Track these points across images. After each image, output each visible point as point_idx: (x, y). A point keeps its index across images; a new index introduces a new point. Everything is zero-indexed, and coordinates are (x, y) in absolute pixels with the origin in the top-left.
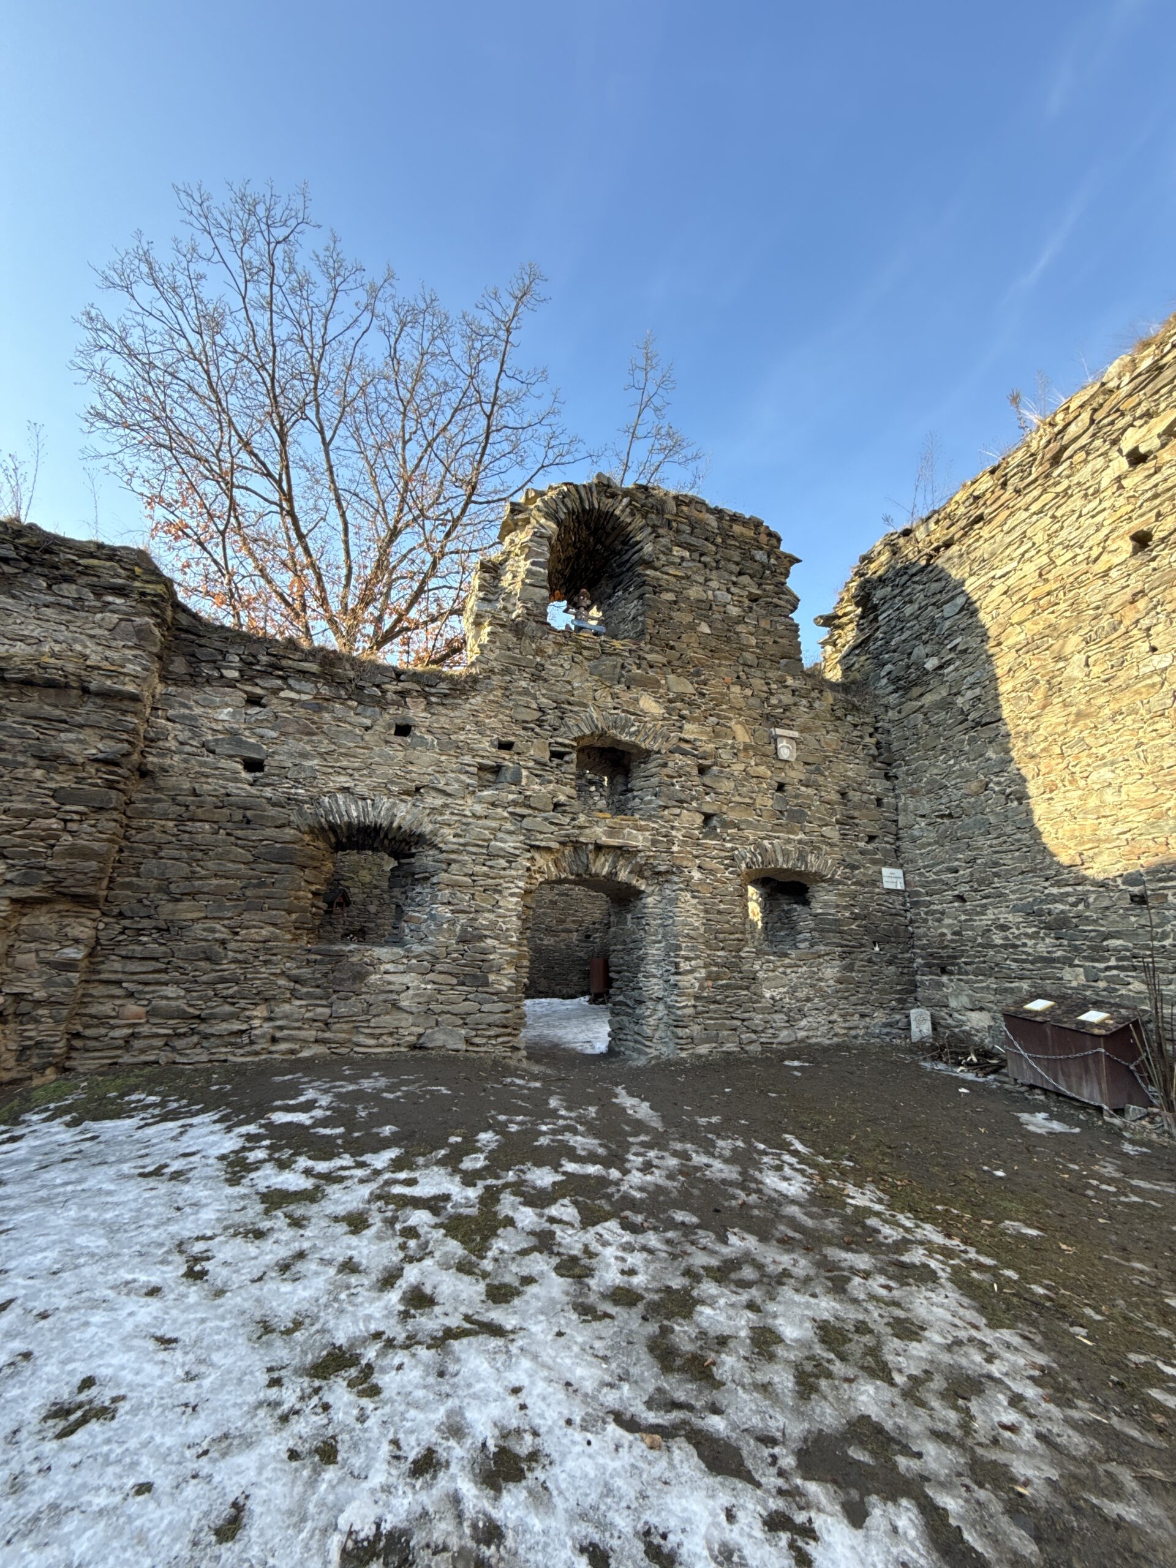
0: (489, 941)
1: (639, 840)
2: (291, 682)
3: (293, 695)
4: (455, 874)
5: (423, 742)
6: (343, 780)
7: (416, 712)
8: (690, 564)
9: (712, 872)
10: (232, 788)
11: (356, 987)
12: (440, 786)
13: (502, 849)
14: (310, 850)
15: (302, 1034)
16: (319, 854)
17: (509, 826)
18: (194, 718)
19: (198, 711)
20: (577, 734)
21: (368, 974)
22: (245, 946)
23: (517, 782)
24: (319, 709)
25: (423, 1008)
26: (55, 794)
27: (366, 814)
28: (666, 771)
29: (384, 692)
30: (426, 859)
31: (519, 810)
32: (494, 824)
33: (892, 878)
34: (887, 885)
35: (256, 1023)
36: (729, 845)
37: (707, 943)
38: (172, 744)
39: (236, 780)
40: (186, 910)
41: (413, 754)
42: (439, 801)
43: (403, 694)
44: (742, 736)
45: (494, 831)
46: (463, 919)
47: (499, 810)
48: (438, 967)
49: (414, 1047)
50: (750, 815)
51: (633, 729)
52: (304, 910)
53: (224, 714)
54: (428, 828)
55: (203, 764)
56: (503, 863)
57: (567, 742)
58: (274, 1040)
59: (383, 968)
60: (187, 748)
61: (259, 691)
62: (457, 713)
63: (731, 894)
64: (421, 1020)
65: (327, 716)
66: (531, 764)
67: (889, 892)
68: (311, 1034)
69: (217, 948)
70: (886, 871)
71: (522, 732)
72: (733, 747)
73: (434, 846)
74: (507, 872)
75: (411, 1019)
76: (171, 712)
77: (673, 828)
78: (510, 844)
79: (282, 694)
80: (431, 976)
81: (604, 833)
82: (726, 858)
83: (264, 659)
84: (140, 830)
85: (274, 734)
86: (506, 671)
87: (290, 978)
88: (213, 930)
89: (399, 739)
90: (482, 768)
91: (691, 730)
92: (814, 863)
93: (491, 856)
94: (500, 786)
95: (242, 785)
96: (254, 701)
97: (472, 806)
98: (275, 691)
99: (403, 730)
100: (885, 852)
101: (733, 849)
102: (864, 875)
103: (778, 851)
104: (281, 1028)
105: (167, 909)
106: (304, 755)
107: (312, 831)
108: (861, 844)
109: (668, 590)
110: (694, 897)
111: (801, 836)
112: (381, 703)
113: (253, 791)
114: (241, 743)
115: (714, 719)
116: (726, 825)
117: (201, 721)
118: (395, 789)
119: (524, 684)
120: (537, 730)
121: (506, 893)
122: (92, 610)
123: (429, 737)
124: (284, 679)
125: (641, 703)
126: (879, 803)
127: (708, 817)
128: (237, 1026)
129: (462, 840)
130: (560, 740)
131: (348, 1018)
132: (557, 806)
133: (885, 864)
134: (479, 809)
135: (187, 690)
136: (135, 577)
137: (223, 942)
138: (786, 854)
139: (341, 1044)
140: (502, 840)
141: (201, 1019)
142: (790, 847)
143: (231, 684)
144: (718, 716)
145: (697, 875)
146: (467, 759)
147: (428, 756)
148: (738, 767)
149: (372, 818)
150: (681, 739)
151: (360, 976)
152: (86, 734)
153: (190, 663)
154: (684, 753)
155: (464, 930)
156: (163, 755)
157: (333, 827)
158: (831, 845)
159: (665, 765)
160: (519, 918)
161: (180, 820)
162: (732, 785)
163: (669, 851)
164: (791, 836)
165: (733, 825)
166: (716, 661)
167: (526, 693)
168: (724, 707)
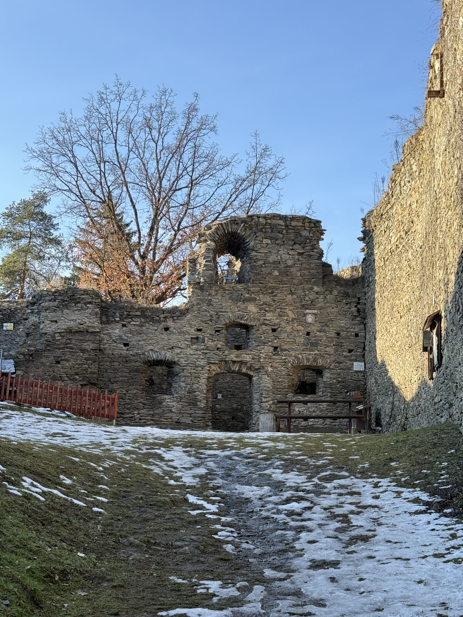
0: (197, 393)
1: (247, 358)
2: (133, 319)
3: (134, 323)
4: (186, 373)
5: (173, 332)
6: (151, 347)
7: (170, 323)
8: (271, 246)
9: (276, 368)
10: (122, 352)
11: (160, 406)
12: (179, 346)
13: (200, 364)
14: (143, 368)
15: (147, 418)
16: (146, 369)
17: (202, 357)
18: (110, 333)
19: (110, 331)
20: (224, 323)
21: (163, 402)
22: (130, 395)
23: (204, 342)
24: (142, 326)
25: (178, 412)
26: (85, 359)
27: (158, 357)
28: (259, 332)
29: (160, 318)
30: (177, 369)
31: (205, 351)
32: (197, 357)
33: (358, 366)
34: (355, 369)
35: (136, 415)
36: (284, 358)
37: (273, 393)
38: (105, 341)
39: (123, 350)
40: (115, 386)
41: (170, 337)
42: (178, 351)
43: (165, 318)
44: (291, 315)
45: (197, 359)
46: (189, 386)
47: (198, 352)
48: (182, 400)
49: (176, 422)
50: (294, 346)
51: (246, 318)
52: (144, 385)
53: (117, 331)
54: (176, 359)
55: (114, 346)
56: (200, 369)
57: (220, 326)
58: (140, 419)
59: (167, 400)
60: (109, 342)
61: (125, 323)
62: (183, 321)
63: (284, 375)
64: (178, 415)
65: (144, 328)
66: (208, 335)
67: (357, 372)
68: (149, 418)
69: (124, 396)
70: (355, 364)
71: (205, 325)
72: (287, 320)
73: (179, 365)
74: (202, 372)
75: (175, 415)
76: (104, 332)
77: (261, 353)
78: (202, 362)
79: (132, 323)
80: (180, 403)
81: (235, 357)
82: (282, 362)
83: (125, 313)
84: (102, 366)
86: (198, 304)
87: (142, 403)
88: (122, 391)
89: (165, 332)
90: (192, 338)
91: (269, 316)
92: (320, 362)
93: (197, 367)
94: (198, 344)
95: (124, 351)
96: (124, 325)
97: (189, 351)
98: (129, 322)
99: (167, 329)
100: (356, 356)
101: (285, 359)
102: (345, 365)
103: (305, 359)
104: (142, 416)
105: (111, 386)
106: (139, 341)
107: (144, 363)
108: (345, 353)
109: (260, 260)
110: (268, 377)
111: (317, 352)
112: (159, 322)
113: (127, 352)
114: (122, 339)
115: (279, 310)
116: (282, 350)
117: (112, 334)
118: (166, 348)
119: (204, 308)
120: (210, 323)
121: (201, 378)
122: (85, 310)
123: (174, 331)
124: (131, 318)
125: (248, 308)
126: (357, 335)
127: (276, 348)
128: (131, 416)
129: (187, 362)
130: (218, 326)
131: (159, 414)
132: (218, 349)
133: (356, 361)
134: (192, 352)
135: (107, 326)
136: (93, 298)
137: (125, 394)
138: (308, 359)
139: (157, 421)
140: (199, 362)
141: (123, 414)
142: (310, 357)
143: (118, 322)
144: (281, 308)
145: (270, 369)
146: (187, 336)
147: (174, 337)
148: (289, 328)
149: (160, 358)
150: (265, 319)
151: (161, 403)
152: (89, 343)
153: (107, 317)
154: (266, 325)
155: (189, 390)
156: (104, 345)
157: (149, 361)
158: (330, 355)
159: (258, 330)
160: (206, 385)
161: (110, 362)
162: (286, 335)
163: (259, 361)
164: (311, 353)
165: (286, 350)
166: (281, 286)
167: (206, 311)
168: (284, 304)
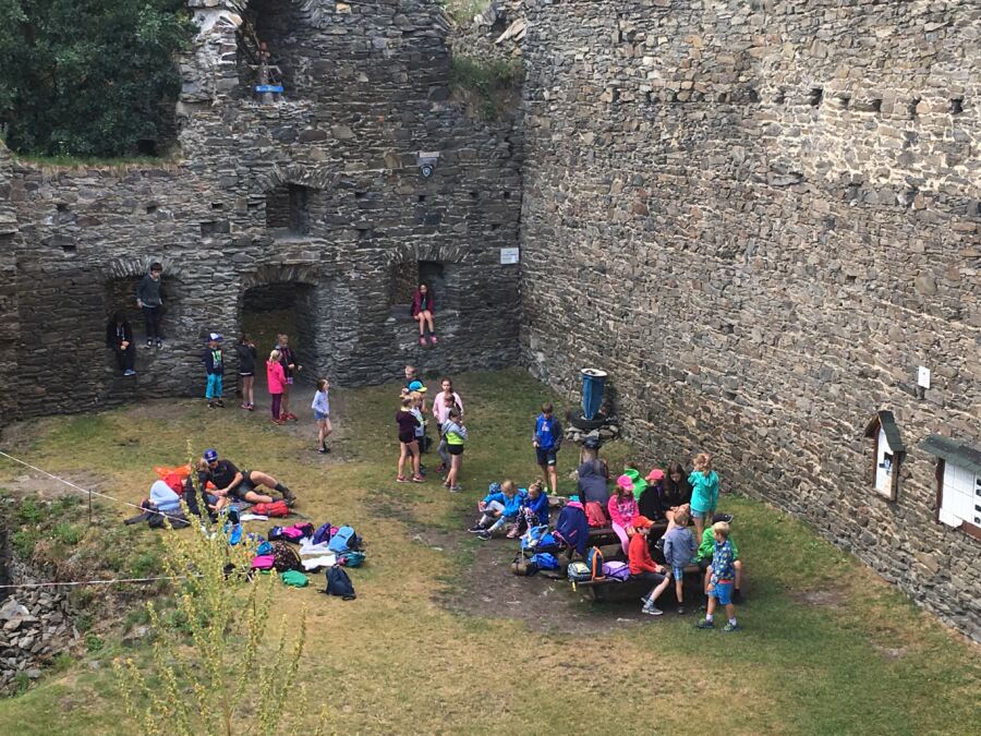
1: (312, 257)
2: (82, 193)
3: (84, 202)
4: (194, 297)
5: (164, 216)
6: (122, 251)
7: (158, 196)
9: (364, 271)
10: (63, 266)
12: (179, 243)
13: (221, 278)
17: (224, 261)
18: (33, 227)
20: (266, 189)
22: (86, 353)
23: (227, 231)
25: (184, 376)
27: (138, 269)
28: (331, 202)
30: (176, 290)
31: (229, 250)
32: (215, 262)
33: (509, 256)
34: (503, 262)
35: (100, 392)
36: (378, 250)
37: (360, 319)
39: (63, 260)
41: (160, 225)
42: (178, 253)
44: (392, 164)
45: (214, 267)
46: (202, 324)
47: (217, 252)
48: (190, 353)
50: (396, 225)
51: (306, 176)
53: (48, 221)
54: (175, 271)
55: (44, 254)
56: (222, 286)
57: (259, 196)
60: (33, 246)
61: (64, 203)
62: (184, 191)
63: (380, 284)
65: (106, 211)
66: (235, 217)
67: (505, 266)
68: (127, 394)
70: (504, 251)
71: (227, 195)
72: (384, 174)
73: (177, 280)
74: (225, 292)
77: (336, 244)
78: (226, 273)
79: (78, 202)
80: (186, 358)
81: (288, 256)
83: (64, 182)
85: (78, 229)
90: (203, 224)
91: (351, 168)
92: (444, 253)
93: (215, 283)
94: (216, 235)
95: (67, 262)
96: (61, 208)
97: (199, 252)
99: (152, 210)
100: (506, 236)
101: (381, 252)
102: (485, 256)
103: (416, 249)
106: (97, 239)
107: (107, 283)
108: (486, 233)
110: (351, 291)
111: (436, 234)
113: (73, 264)
114: (60, 238)
115: (369, 155)
116: (375, 235)
118: (152, 250)
119: (225, 159)
120: (238, 190)
121: (226, 305)
123: (168, 212)
124: (77, 192)
125: (312, 154)
126: (507, 195)
127: (363, 232)
128: (90, 394)
129: (196, 276)
130: (254, 196)
132: (254, 242)
133: (504, 245)
134: (203, 253)
137: (74, 352)
138: (422, 250)
140: (221, 272)
142: (426, 244)
143: (49, 202)
144: (373, 152)
145: (353, 275)
146: (194, 222)
147: (169, 225)
148: (387, 191)
150: (343, 175)
154: (346, 187)
155: (203, 331)
157: (119, 279)
158: (460, 238)
159: (330, 198)
160: (235, 318)
161: (39, 288)
162: (382, 204)
163: (333, 261)
164: (428, 236)
165: (381, 235)
166: (373, 104)
167: (228, 165)
168: (378, 142)
